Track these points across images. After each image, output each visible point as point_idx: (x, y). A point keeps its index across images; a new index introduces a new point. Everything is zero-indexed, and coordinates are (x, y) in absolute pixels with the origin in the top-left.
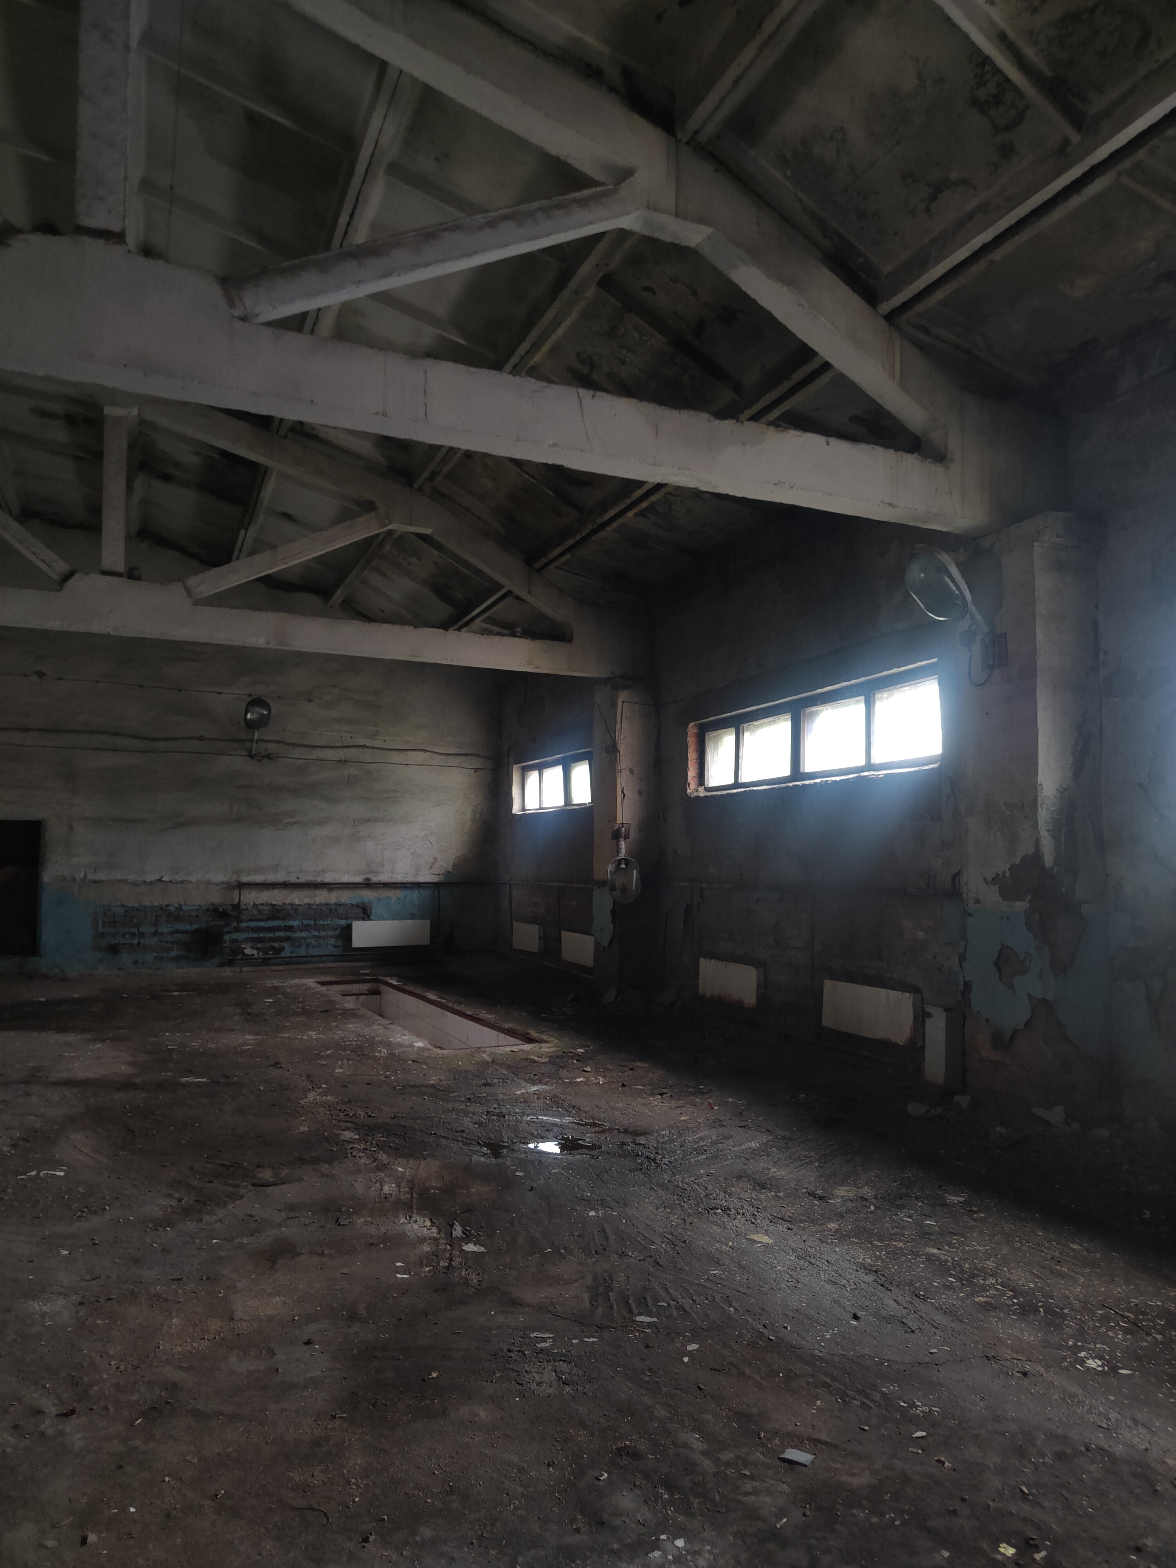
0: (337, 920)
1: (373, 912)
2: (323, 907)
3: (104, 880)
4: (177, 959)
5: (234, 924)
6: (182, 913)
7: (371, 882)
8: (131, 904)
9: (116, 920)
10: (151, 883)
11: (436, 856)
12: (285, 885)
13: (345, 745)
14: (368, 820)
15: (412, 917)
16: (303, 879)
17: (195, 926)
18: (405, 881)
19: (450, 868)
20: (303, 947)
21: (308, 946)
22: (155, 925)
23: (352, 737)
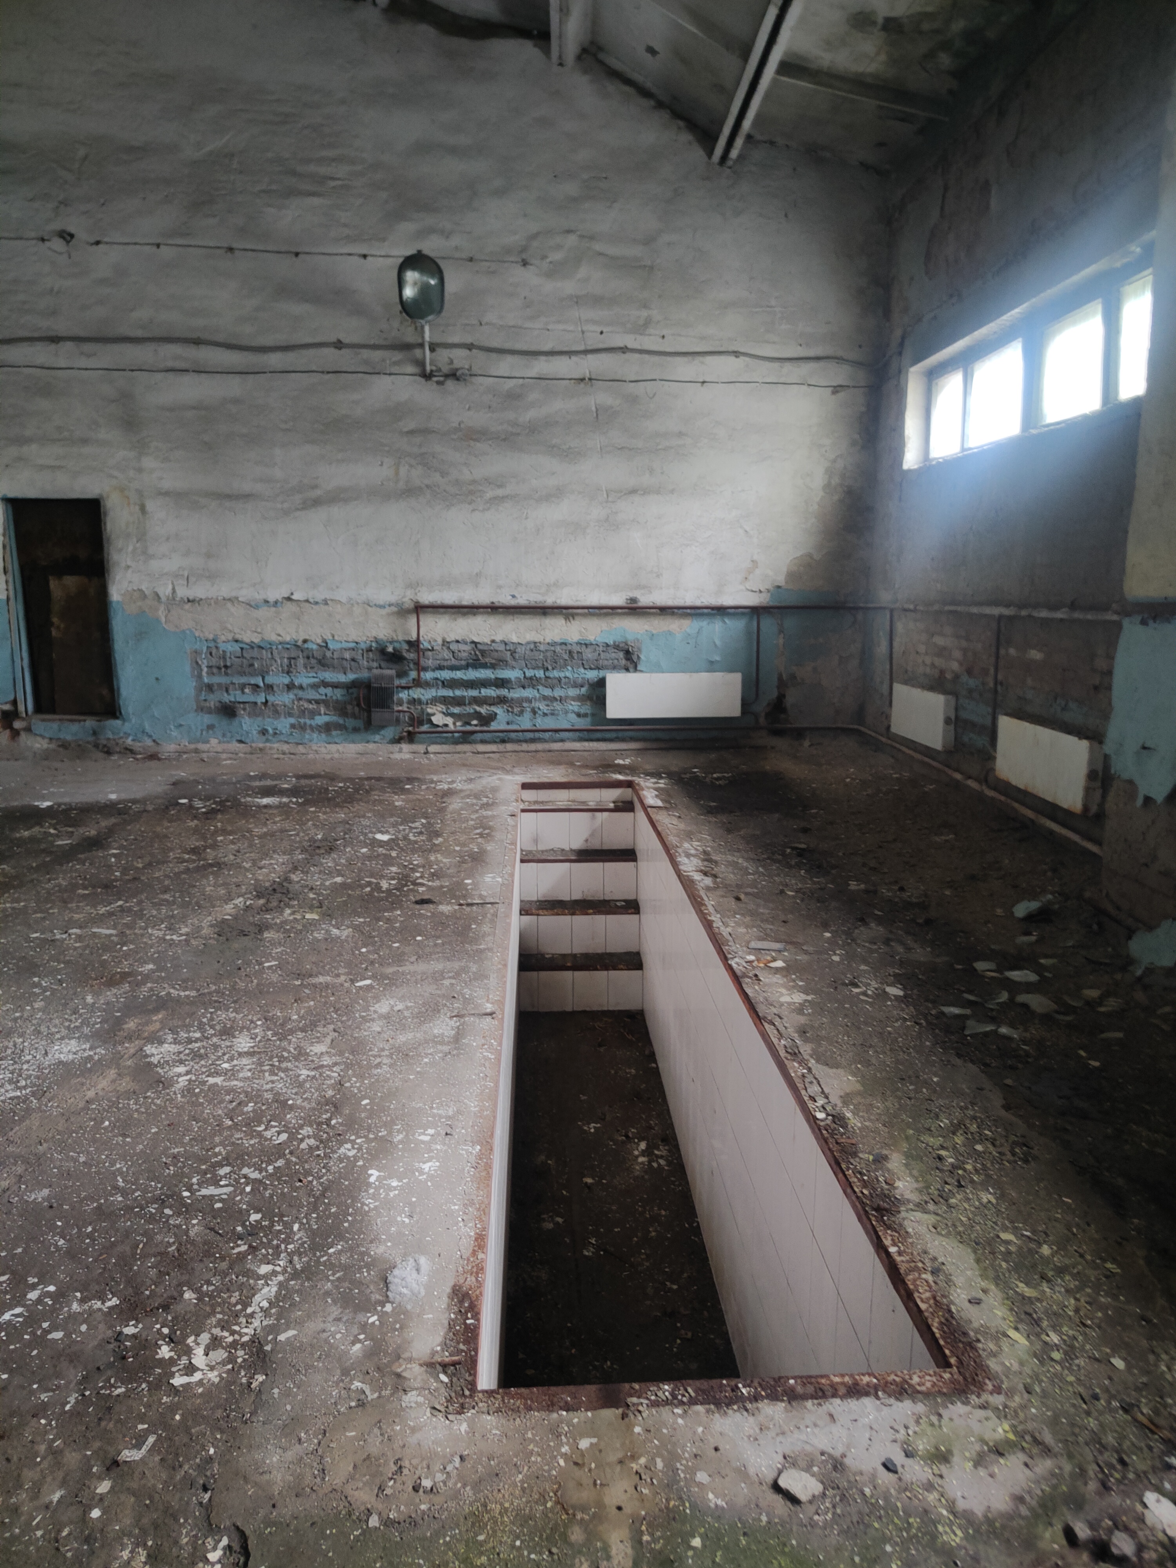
0: (582, 670)
1: (642, 657)
2: (558, 649)
3: (203, 597)
4: (327, 728)
5: (413, 674)
6: (329, 654)
7: (640, 604)
8: (248, 637)
9: (228, 664)
10: (276, 602)
11: (755, 558)
12: (494, 609)
13: (589, 348)
14: (633, 491)
15: (711, 667)
16: (522, 600)
17: (351, 676)
18: (698, 603)
19: (781, 580)
20: (528, 715)
21: (534, 712)
22: (288, 673)
23: (602, 333)
